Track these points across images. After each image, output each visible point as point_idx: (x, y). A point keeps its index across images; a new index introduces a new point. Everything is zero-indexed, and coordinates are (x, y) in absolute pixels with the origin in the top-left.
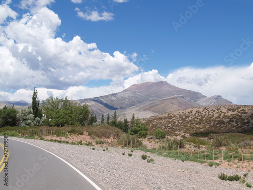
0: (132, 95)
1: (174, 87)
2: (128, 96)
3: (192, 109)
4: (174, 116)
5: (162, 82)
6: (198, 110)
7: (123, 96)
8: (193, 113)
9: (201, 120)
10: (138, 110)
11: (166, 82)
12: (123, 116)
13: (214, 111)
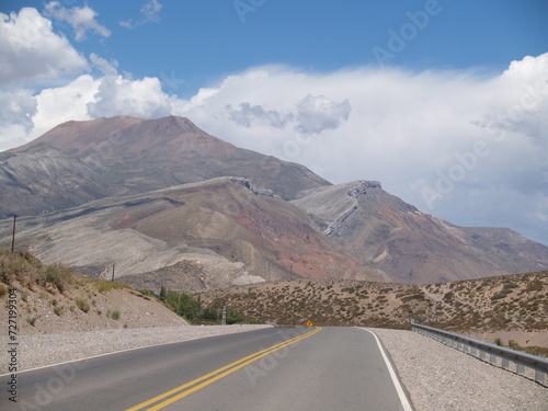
0: (65, 164)
1: (216, 140)
2: (52, 168)
3: (288, 284)
4: (260, 295)
5: (173, 119)
6: (297, 285)
7: (31, 165)
8: (291, 291)
9: (302, 304)
10: (92, 225)
11: (186, 121)
12: (42, 242)
13: (323, 290)
